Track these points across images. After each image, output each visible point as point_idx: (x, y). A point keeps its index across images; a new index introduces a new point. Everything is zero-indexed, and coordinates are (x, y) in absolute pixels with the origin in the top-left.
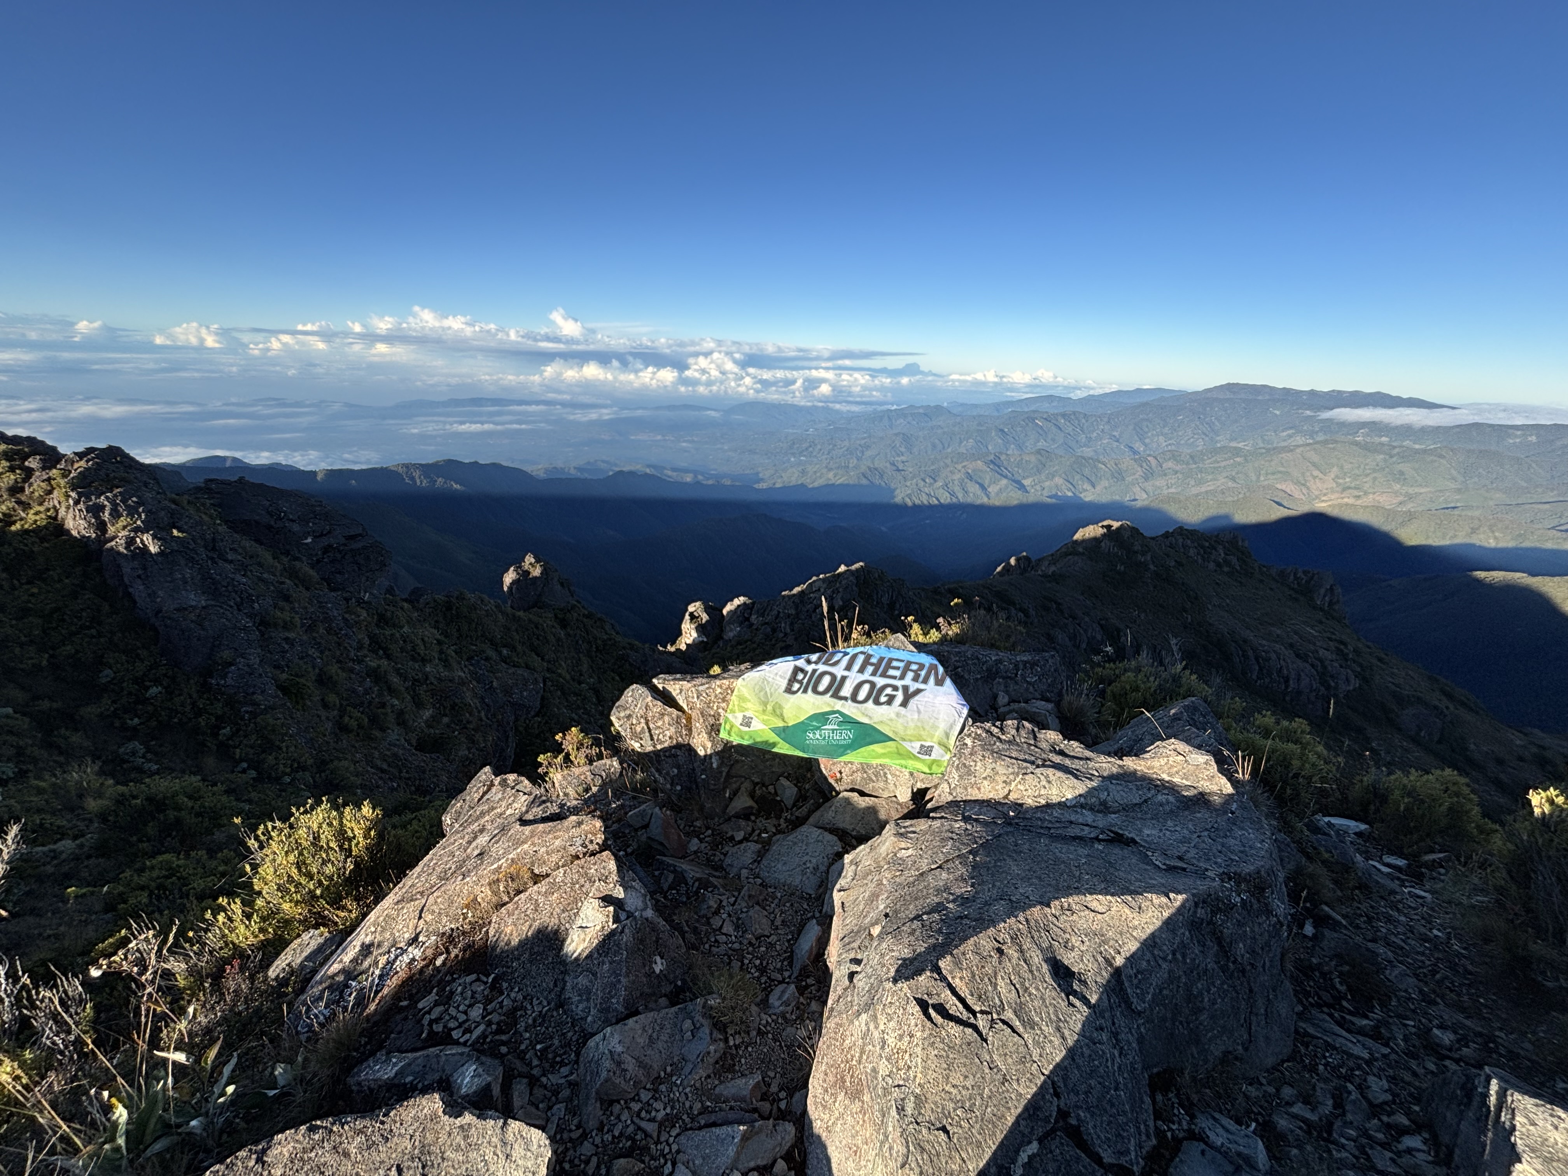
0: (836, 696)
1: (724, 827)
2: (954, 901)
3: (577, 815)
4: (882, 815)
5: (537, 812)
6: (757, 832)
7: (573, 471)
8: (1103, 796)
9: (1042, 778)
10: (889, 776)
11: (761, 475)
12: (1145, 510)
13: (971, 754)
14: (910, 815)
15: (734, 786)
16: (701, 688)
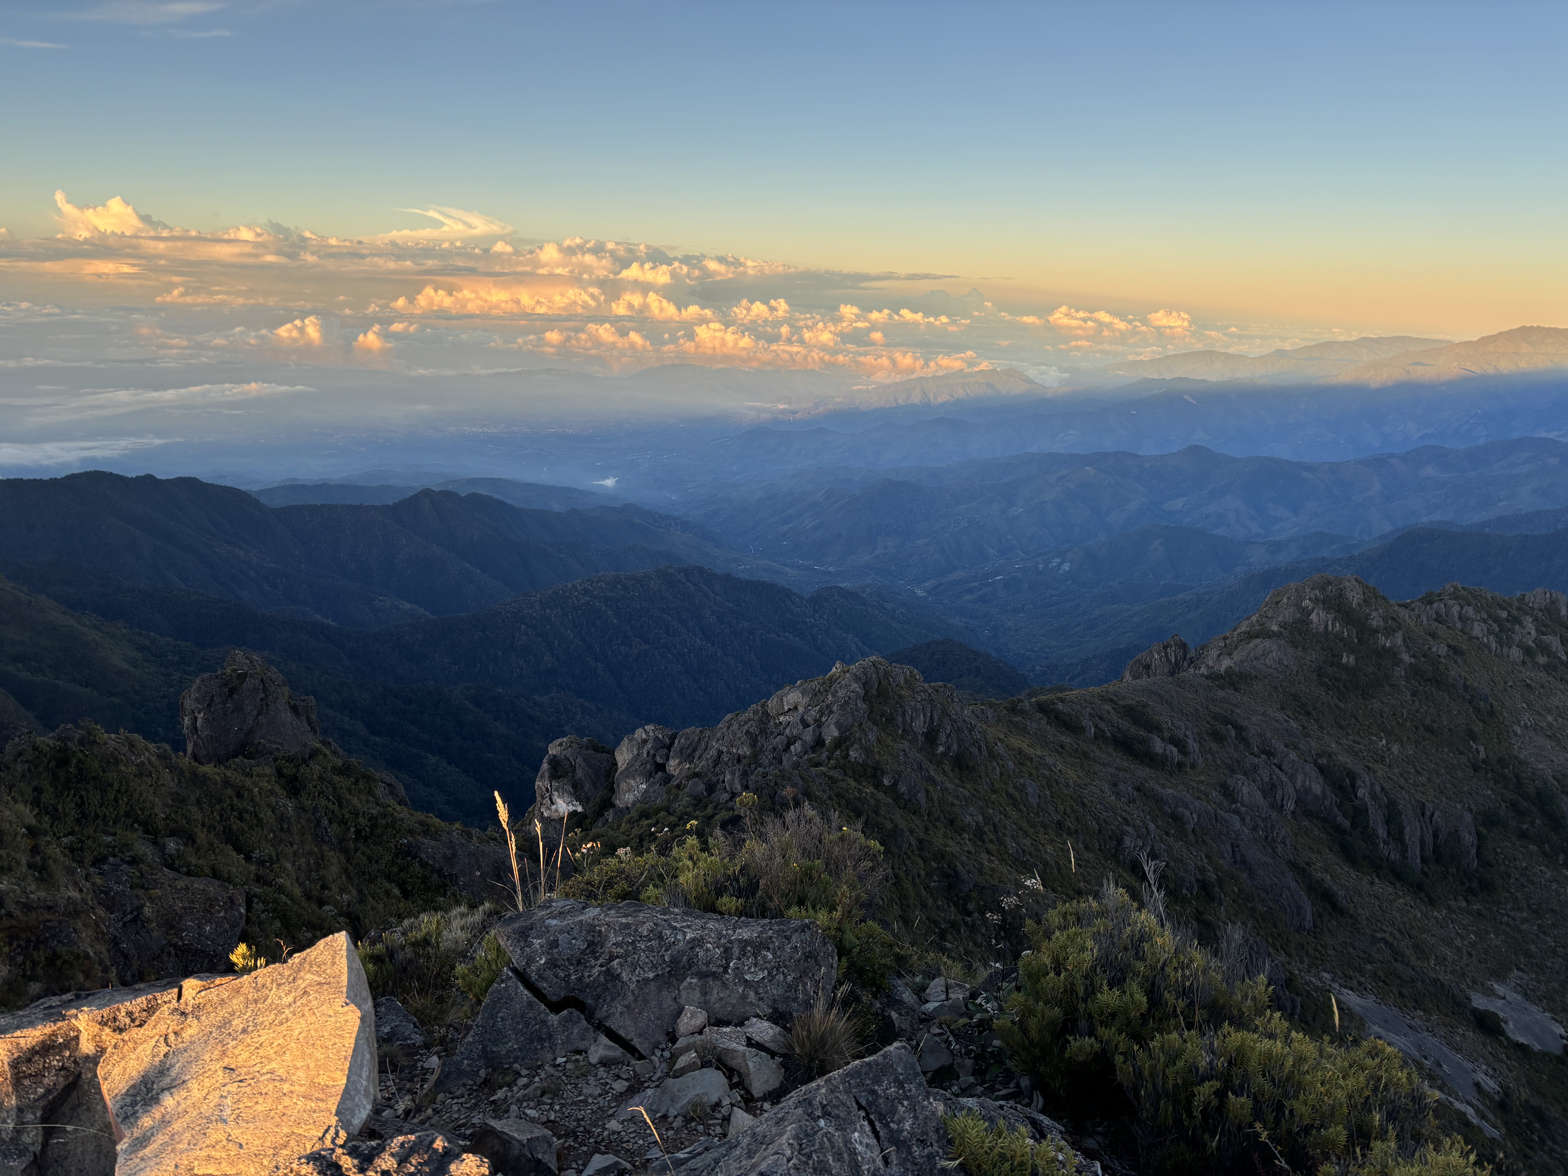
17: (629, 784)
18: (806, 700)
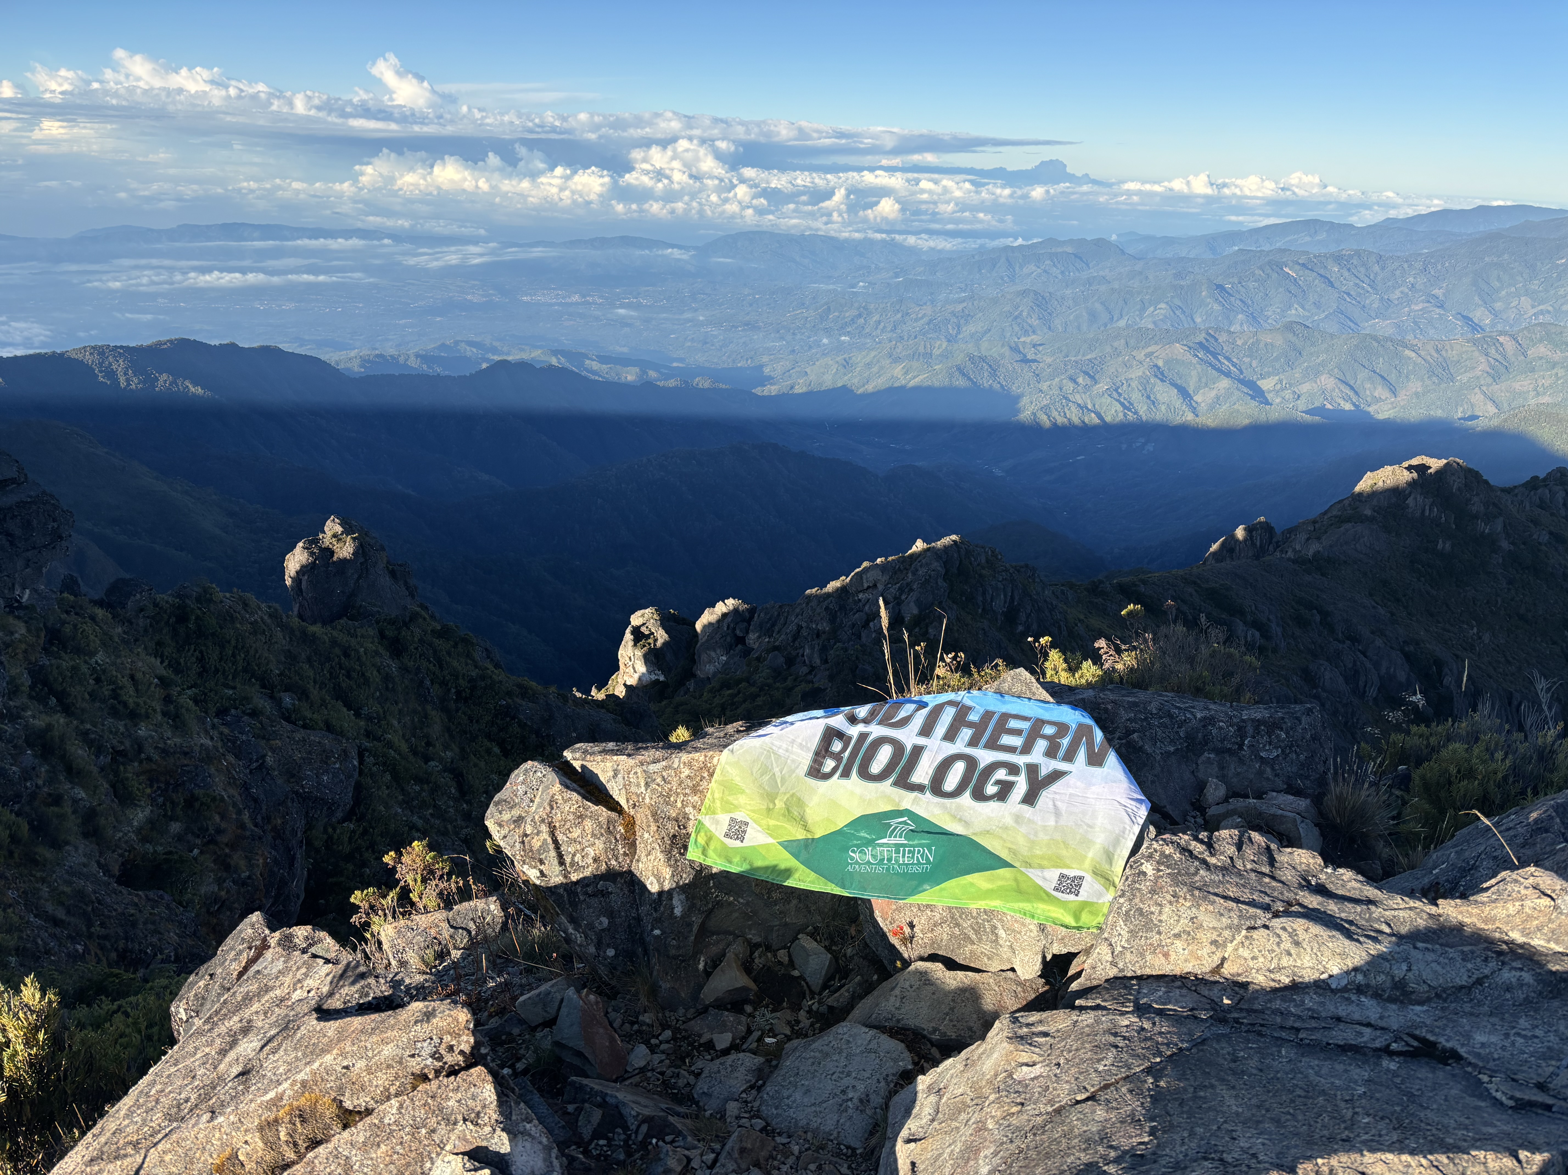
0: (903, 783)
1: (696, 1025)
2: (1117, 1161)
3: (424, 999)
4: (989, 1003)
5: (350, 993)
6: (756, 1035)
7: (413, 363)
8: (1400, 970)
9: (1284, 935)
10: (1001, 933)
11: (767, 371)
12: (1494, 435)
13: (1153, 892)
14: (1039, 1004)
15: (714, 950)
16: (652, 768)
17: (709, 656)
18: (886, 578)
